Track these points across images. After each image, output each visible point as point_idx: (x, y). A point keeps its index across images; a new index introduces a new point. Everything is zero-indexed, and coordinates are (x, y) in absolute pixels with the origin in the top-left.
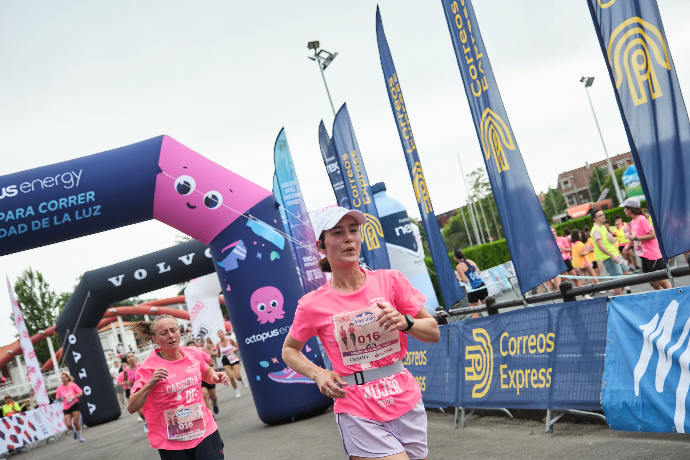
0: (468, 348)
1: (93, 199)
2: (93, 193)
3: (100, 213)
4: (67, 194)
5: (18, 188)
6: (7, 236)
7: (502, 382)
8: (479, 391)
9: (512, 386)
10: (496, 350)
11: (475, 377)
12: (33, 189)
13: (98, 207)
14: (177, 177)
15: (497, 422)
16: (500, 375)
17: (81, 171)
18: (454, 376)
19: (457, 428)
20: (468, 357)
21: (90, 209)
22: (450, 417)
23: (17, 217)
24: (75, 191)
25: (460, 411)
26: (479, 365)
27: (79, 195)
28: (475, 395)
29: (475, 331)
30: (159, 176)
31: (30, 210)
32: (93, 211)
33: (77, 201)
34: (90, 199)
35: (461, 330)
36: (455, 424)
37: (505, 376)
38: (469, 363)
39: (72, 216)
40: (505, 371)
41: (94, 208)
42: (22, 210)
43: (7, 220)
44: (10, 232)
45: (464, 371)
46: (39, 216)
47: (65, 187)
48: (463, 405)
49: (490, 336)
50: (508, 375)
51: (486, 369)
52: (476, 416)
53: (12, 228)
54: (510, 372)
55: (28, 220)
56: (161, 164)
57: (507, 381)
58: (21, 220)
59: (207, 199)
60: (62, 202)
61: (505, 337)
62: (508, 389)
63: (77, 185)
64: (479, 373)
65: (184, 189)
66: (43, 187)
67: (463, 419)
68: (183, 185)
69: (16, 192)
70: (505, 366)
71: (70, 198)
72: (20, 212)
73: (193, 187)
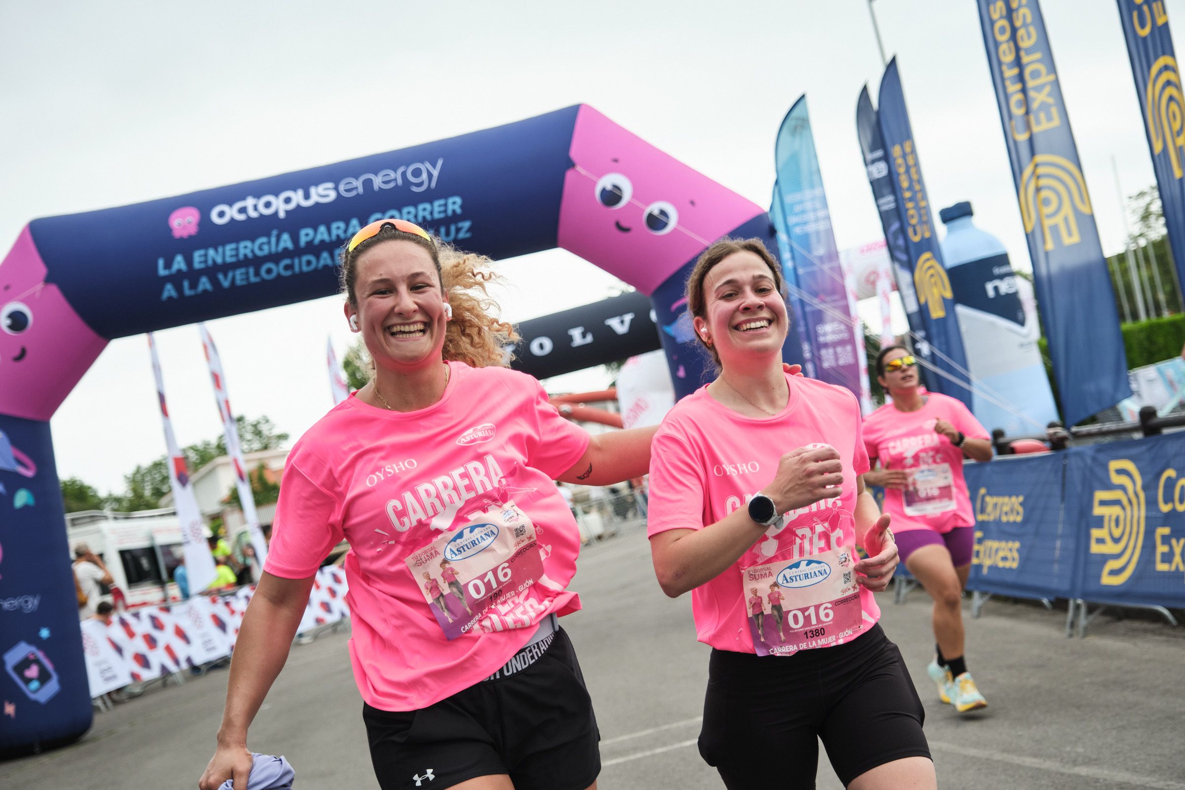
0: (1101, 495)
1: (459, 211)
2: (458, 200)
3: (468, 235)
4: (416, 200)
5: (336, 189)
6: (316, 270)
7: (1158, 557)
8: (1114, 573)
9: (1177, 568)
10: (1151, 503)
11: (1110, 548)
12: (361, 190)
13: (466, 225)
14: (600, 175)
15: (1146, 631)
16: (1154, 547)
17: (440, 163)
18: (1071, 545)
19: (1071, 636)
20: (1098, 511)
21: (453, 228)
22: (1059, 617)
23: (334, 237)
24: (429, 196)
25: (1078, 607)
26: (1117, 525)
27: (437, 203)
28: (1107, 580)
29: (1114, 465)
30: (570, 175)
32: (458, 230)
33: (432, 213)
34: (454, 211)
35: (1089, 461)
36: (1067, 630)
37: (1165, 549)
38: (1099, 522)
40: (1166, 540)
41: (460, 225)
42: (342, 225)
43: (317, 241)
44: (322, 263)
45: (1088, 536)
47: (415, 189)
48: (1084, 596)
49: (1142, 473)
50: (1171, 548)
51: (1130, 534)
52: (1107, 618)
53: (325, 255)
54: (1174, 542)
56: (575, 152)
57: (1168, 558)
59: (651, 217)
60: (408, 215)
61: (1169, 479)
62: (1169, 572)
63: (433, 184)
64: (1116, 541)
65: (612, 197)
66: (376, 187)
67: (1083, 621)
68: (610, 191)
69: (332, 195)
70: (1166, 531)
71: (421, 207)
72: (338, 228)
73: (627, 196)
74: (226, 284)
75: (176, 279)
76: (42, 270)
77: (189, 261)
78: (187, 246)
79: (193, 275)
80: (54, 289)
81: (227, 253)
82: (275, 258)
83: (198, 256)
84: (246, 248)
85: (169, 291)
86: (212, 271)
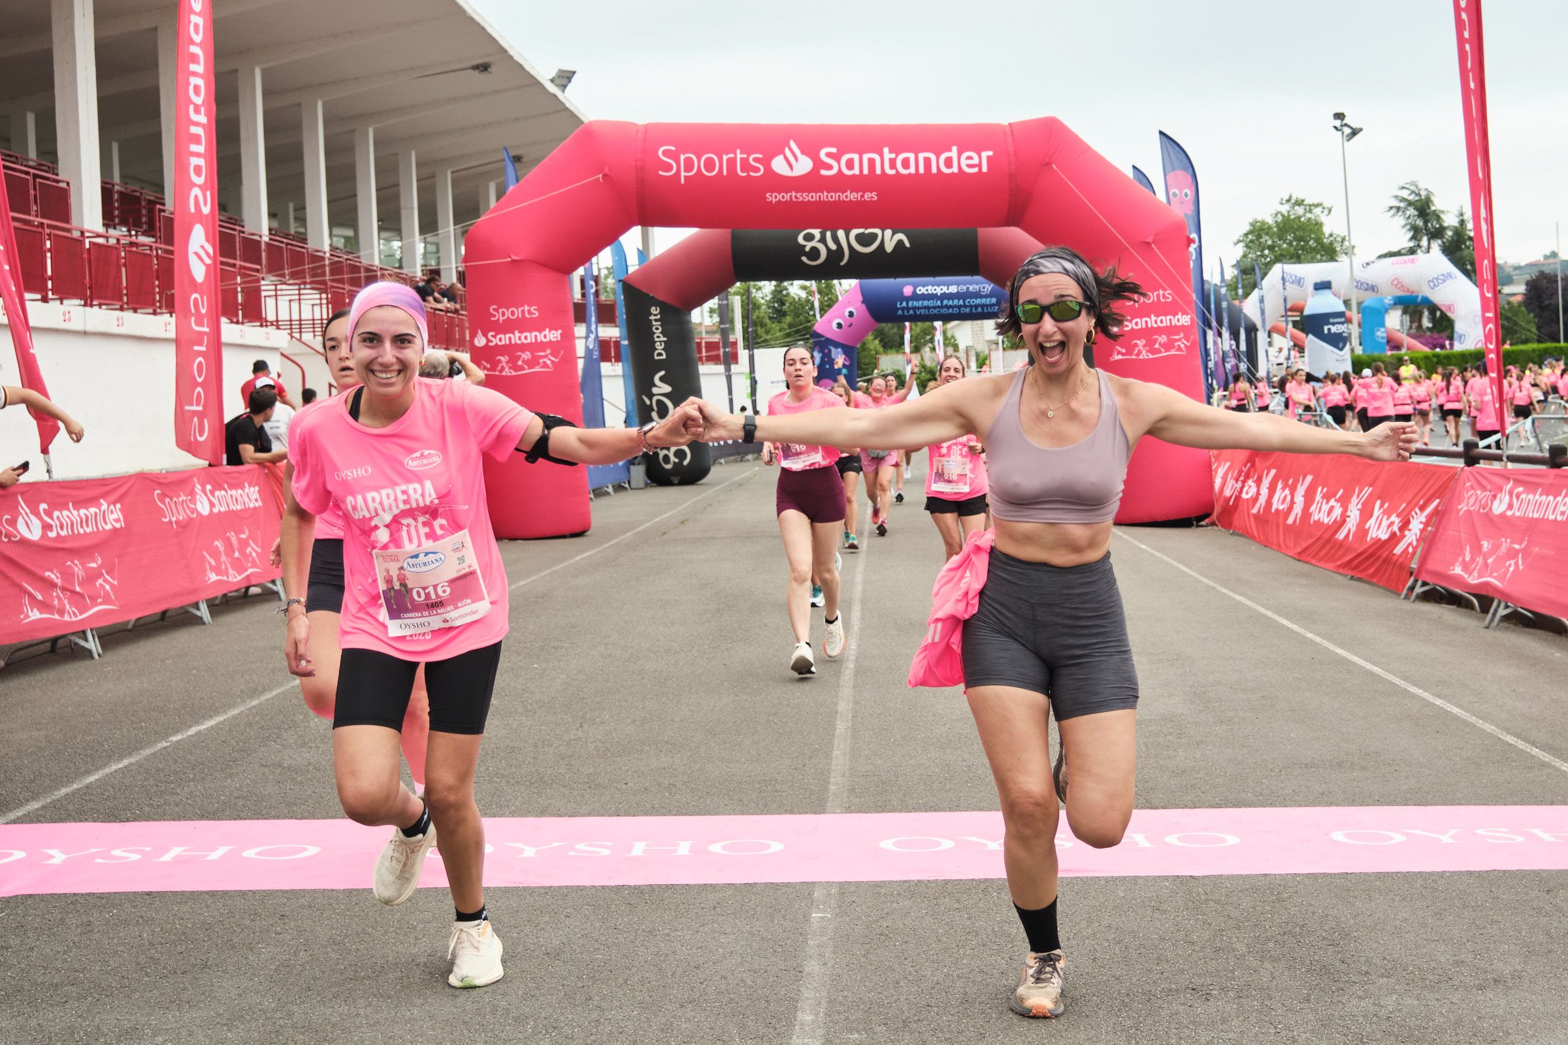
1: (995, 302)
2: (995, 299)
4: (982, 297)
5: (957, 288)
6: (947, 313)
17: (992, 285)
21: (992, 307)
23: (954, 304)
24: (986, 296)
27: (988, 299)
31: (961, 302)
33: (986, 302)
39: (983, 309)
41: (995, 307)
43: (948, 305)
44: (949, 312)
46: (965, 306)
47: (982, 293)
53: (951, 309)
55: (960, 307)
58: (955, 306)
60: (978, 301)
63: (988, 293)
69: (956, 291)
71: (983, 299)
72: (956, 301)
74: (918, 313)
75: (903, 309)
76: (861, 299)
77: (907, 304)
78: (908, 299)
79: (908, 309)
80: (864, 306)
81: (919, 304)
82: (935, 308)
83: (910, 303)
84: (926, 303)
85: (900, 312)
86: (914, 308)
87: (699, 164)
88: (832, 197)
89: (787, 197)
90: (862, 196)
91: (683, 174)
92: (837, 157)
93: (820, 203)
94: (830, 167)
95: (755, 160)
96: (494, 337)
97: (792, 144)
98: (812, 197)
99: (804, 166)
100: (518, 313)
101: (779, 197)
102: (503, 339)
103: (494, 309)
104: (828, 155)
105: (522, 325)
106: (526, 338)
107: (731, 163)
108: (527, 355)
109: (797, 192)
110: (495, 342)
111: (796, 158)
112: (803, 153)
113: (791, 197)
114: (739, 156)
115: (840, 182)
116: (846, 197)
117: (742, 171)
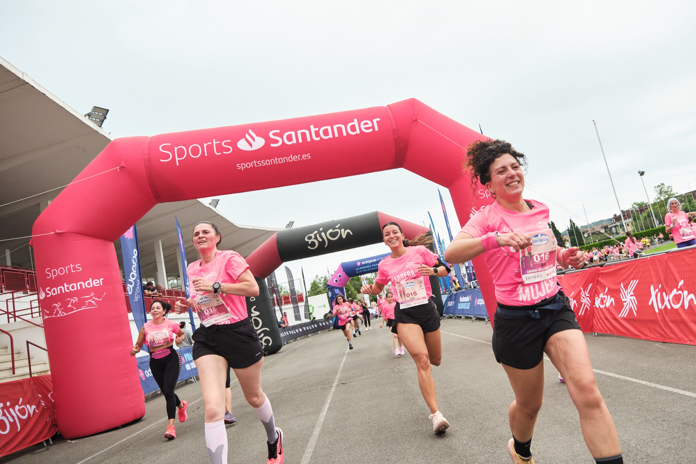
5: (376, 260)
74: (364, 271)
75: (358, 271)
77: (359, 268)
79: (360, 270)
80: (344, 272)
81: (364, 267)
82: (369, 268)
84: (366, 267)
85: (357, 272)
86: (362, 270)
87: (187, 152)
88: (281, 160)
89: (251, 165)
90: (301, 157)
91: (177, 159)
92: (281, 135)
93: (273, 165)
94: (277, 142)
95: (225, 144)
96: (50, 290)
97: (250, 132)
98: (268, 162)
99: (259, 143)
100: (66, 270)
101: (246, 165)
102: (56, 291)
103: (48, 271)
104: (274, 134)
105: (70, 278)
106: (73, 287)
107: (210, 148)
108: (75, 300)
109: (257, 161)
110: (51, 293)
111: (254, 139)
112: (257, 136)
113: (253, 164)
114: (215, 143)
115: (285, 150)
116: (290, 159)
117: (217, 152)
